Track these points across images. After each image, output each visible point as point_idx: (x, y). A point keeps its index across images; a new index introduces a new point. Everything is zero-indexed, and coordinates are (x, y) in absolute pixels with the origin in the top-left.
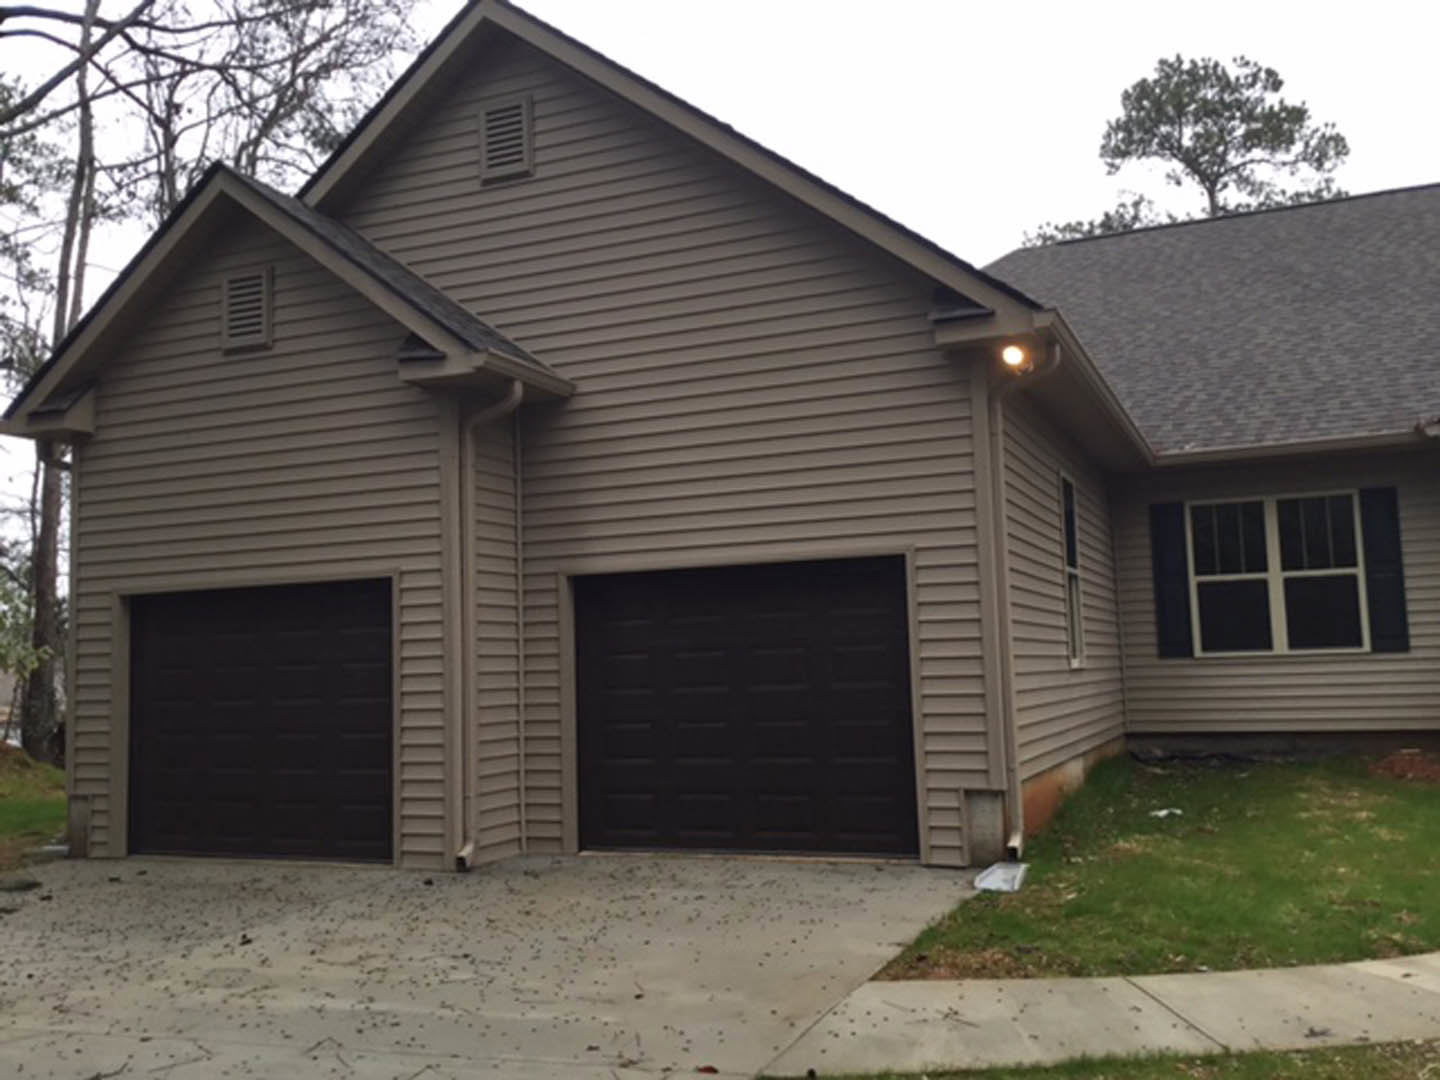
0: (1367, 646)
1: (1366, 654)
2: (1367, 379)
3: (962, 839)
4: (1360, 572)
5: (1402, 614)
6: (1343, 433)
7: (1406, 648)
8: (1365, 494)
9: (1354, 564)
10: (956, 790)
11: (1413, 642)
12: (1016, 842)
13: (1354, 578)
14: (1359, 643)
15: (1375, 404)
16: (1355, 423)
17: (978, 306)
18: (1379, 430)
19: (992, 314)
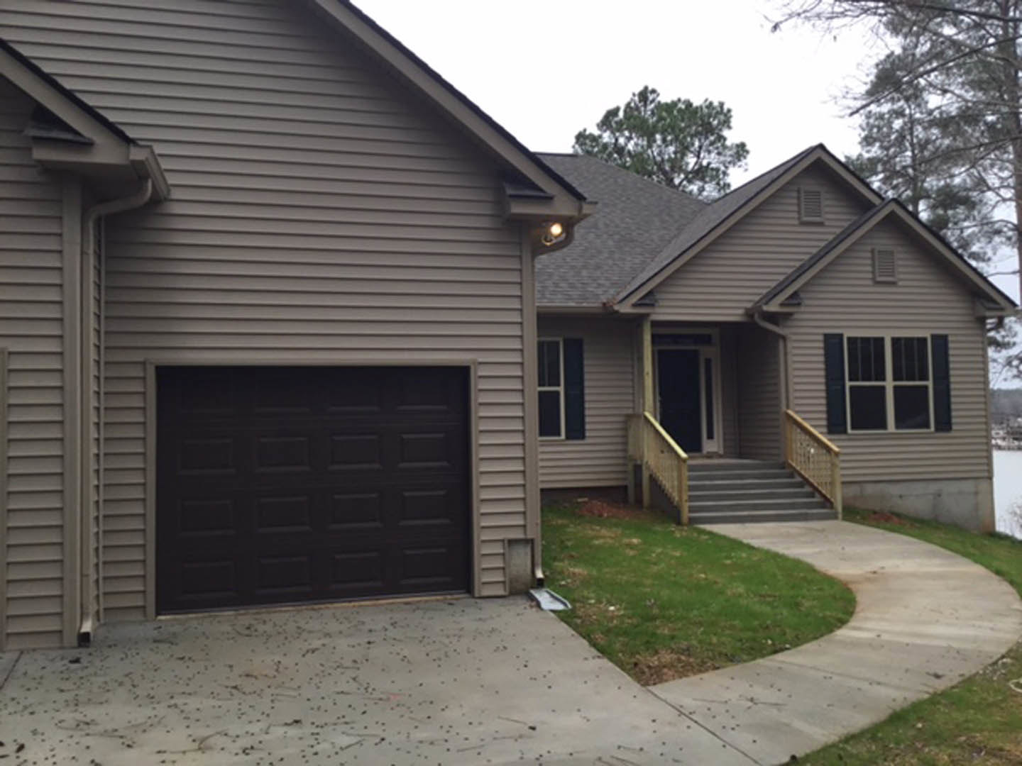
0: (563, 436)
1: (562, 440)
2: (562, 270)
3: (505, 576)
4: (561, 389)
5: (583, 416)
6: (561, 302)
7: (583, 437)
8: (565, 341)
9: (559, 385)
10: (503, 541)
11: (587, 434)
12: (540, 575)
13: (558, 393)
14: (559, 434)
15: (572, 286)
16: (567, 297)
17: (541, 190)
18: (582, 303)
19: (551, 198)
